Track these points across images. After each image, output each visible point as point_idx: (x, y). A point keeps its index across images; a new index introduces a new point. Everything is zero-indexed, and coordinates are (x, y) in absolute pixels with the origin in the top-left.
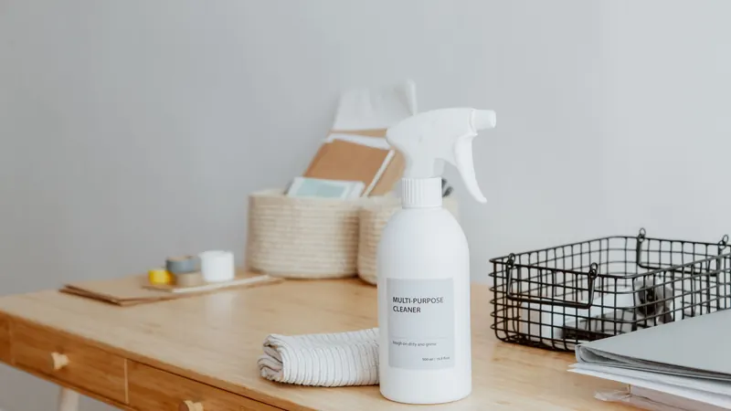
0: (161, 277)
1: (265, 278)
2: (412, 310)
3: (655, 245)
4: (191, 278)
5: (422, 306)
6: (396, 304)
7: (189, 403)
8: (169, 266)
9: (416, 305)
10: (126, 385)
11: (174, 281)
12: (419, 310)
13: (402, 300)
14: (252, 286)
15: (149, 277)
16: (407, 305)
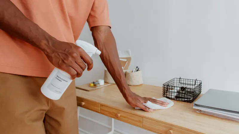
0: (92, 85)
1: (109, 84)
2: (60, 80)
3: (182, 80)
4: (98, 85)
5: (63, 81)
6: (57, 77)
7: (118, 114)
8: (94, 83)
9: (61, 80)
10: (100, 109)
11: (95, 85)
12: (61, 81)
13: (59, 77)
14: (108, 86)
15: (90, 85)
16: (59, 79)
